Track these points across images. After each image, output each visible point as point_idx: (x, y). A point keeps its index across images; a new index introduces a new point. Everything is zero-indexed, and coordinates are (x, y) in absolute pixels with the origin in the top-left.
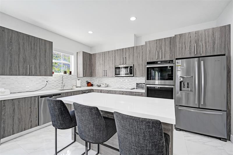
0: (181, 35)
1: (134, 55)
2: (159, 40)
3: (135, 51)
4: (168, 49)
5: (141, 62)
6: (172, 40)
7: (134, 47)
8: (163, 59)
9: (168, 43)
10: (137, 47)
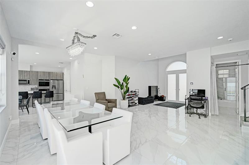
0: (52, 72)
1: (30, 75)
2: (44, 72)
3: (31, 73)
4: (47, 76)
5: (34, 79)
6: (49, 73)
7: (30, 71)
8: (46, 79)
9: (47, 74)
10: (32, 71)
